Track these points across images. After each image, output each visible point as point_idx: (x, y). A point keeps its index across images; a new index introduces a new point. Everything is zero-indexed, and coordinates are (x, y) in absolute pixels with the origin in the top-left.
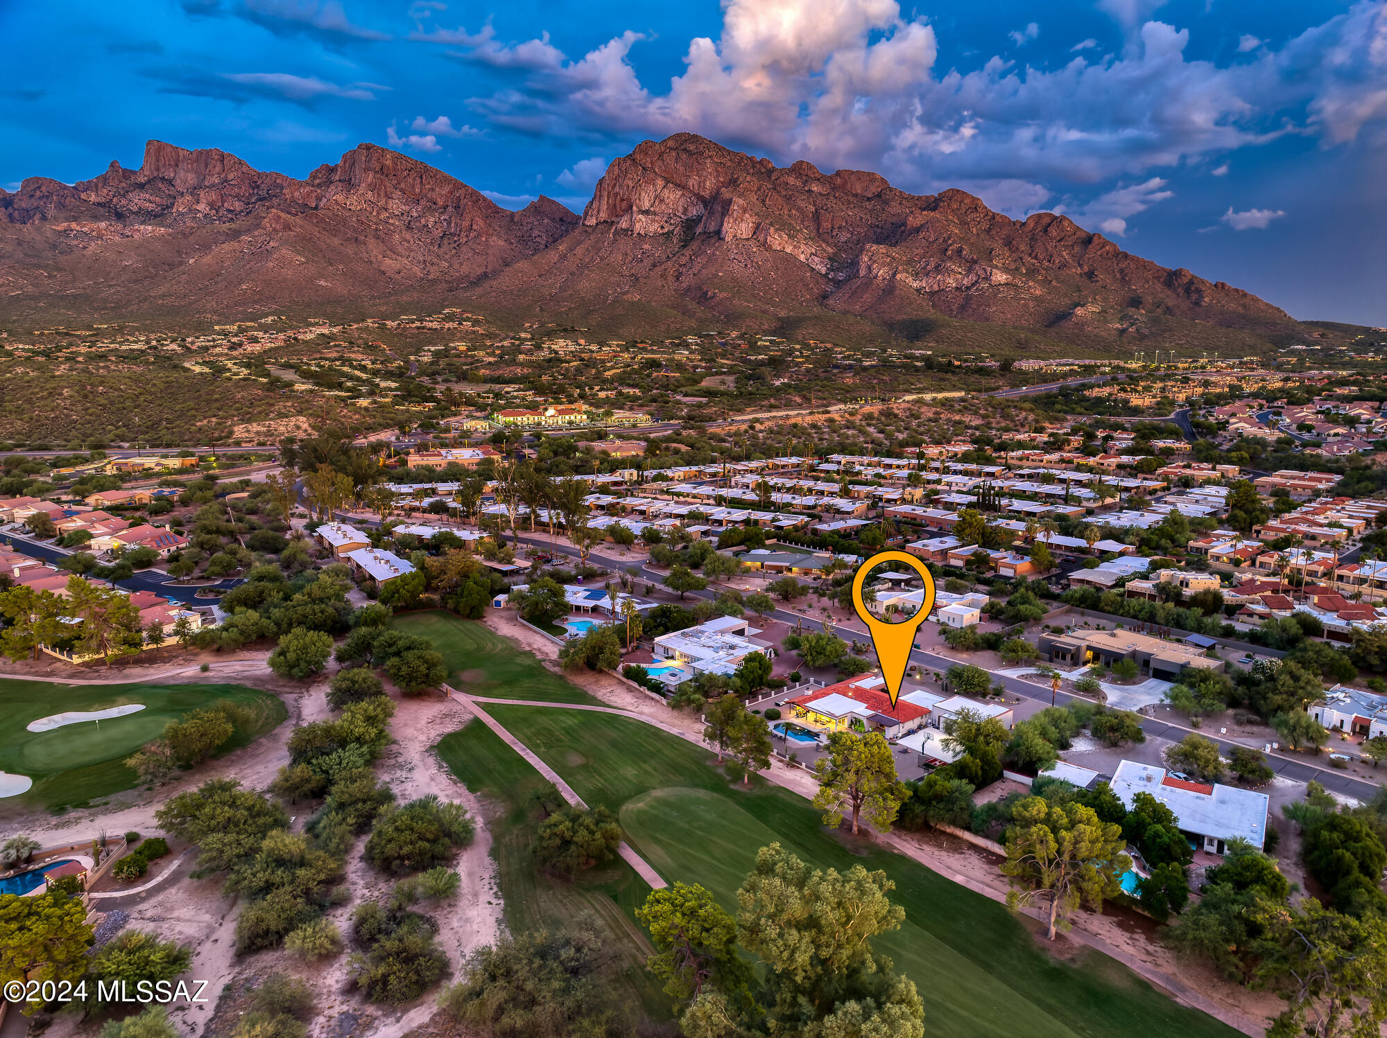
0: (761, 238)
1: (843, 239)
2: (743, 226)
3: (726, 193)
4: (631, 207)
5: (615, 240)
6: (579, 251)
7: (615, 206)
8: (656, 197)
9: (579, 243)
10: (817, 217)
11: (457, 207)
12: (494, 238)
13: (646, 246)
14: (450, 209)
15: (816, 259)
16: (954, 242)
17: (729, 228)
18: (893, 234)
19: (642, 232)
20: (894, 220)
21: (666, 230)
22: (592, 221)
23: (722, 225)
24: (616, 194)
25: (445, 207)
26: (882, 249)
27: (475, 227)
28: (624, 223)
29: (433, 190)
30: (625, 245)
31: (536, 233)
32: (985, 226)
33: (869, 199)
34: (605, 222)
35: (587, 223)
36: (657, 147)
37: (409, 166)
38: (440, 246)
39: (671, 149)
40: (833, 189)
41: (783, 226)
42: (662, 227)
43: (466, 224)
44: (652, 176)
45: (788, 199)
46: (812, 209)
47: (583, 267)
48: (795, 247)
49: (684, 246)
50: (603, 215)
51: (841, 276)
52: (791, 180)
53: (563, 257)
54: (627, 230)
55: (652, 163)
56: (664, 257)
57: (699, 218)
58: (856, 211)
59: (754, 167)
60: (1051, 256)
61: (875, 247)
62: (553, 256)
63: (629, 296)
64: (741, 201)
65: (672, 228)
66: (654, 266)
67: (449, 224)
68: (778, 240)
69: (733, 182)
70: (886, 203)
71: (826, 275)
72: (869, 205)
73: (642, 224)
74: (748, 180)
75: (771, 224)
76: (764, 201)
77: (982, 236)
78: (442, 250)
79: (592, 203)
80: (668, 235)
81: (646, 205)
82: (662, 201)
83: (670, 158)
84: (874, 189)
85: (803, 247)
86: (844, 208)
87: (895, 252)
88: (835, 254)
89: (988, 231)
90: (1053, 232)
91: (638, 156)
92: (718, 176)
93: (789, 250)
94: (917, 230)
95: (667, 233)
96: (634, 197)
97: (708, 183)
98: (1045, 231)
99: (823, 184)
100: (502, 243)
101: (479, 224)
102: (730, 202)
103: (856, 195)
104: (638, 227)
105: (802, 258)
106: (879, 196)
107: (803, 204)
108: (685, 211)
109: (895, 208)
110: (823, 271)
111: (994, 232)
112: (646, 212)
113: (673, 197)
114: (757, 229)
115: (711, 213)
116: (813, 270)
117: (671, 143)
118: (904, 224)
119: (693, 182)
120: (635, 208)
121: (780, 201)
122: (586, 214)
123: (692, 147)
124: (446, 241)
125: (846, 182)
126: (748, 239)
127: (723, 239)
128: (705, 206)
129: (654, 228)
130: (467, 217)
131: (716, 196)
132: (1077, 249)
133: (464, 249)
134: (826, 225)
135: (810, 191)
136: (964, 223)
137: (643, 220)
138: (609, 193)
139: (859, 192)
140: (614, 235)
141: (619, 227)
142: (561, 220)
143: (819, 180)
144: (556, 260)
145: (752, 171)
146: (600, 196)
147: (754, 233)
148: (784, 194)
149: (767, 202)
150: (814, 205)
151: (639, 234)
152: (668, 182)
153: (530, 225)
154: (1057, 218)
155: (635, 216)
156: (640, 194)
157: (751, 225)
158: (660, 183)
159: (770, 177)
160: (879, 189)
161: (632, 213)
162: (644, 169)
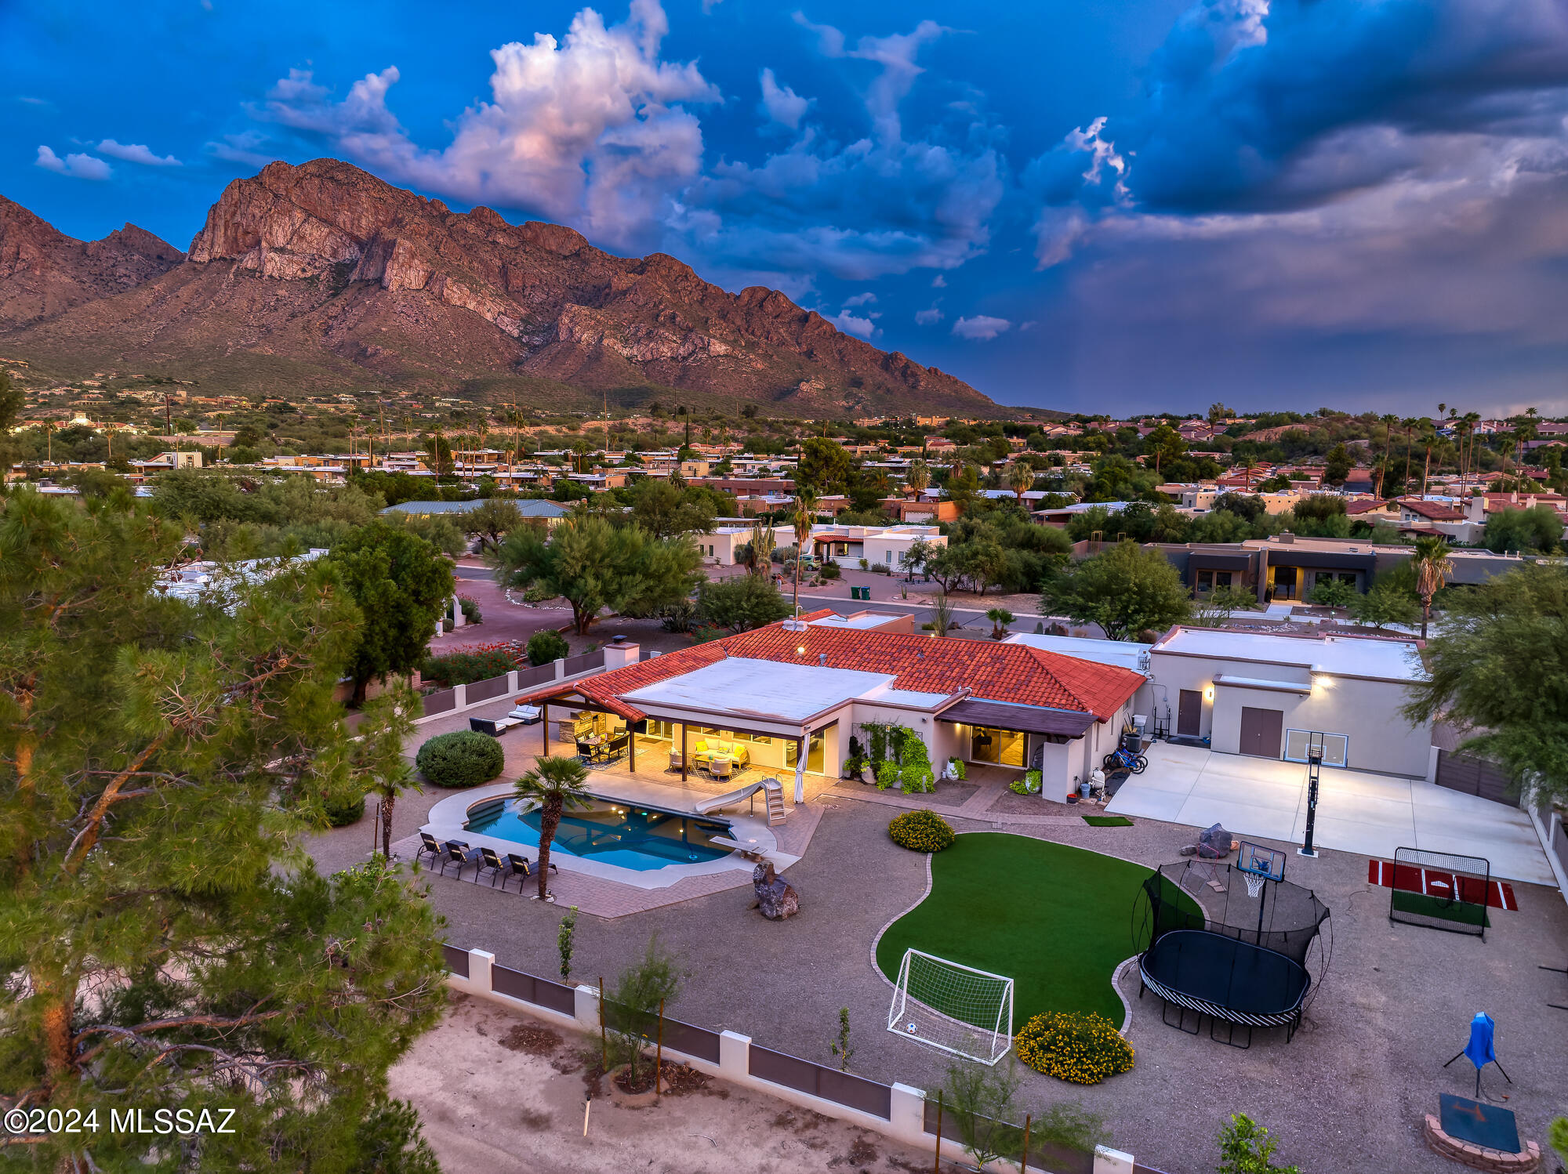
0: (436, 290)
1: (537, 300)
2: (412, 274)
3: (388, 234)
4: (259, 243)
5: (237, 283)
6: (185, 293)
7: (236, 239)
8: (294, 233)
9: (184, 283)
10: (504, 272)
12: (55, 273)
13: (282, 292)
15: (506, 319)
16: (666, 307)
17: (393, 276)
18: (597, 296)
19: (276, 274)
20: (596, 282)
21: (309, 274)
22: (205, 257)
23: (384, 271)
24: (238, 225)
26: (585, 310)
27: (23, 256)
28: (249, 262)
30: (248, 287)
31: (122, 270)
32: (697, 296)
33: (565, 258)
34: (221, 258)
35: (196, 258)
36: (293, 171)
39: (312, 175)
40: (523, 243)
41: (462, 278)
42: (304, 270)
43: (9, 251)
44: (287, 205)
45: (468, 248)
46: (500, 264)
47: (189, 312)
48: (479, 303)
49: (334, 295)
50: (219, 250)
51: (537, 340)
52: (471, 228)
53: (160, 299)
54: (254, 271)
55: (286, 189)
56: (307, 306)
57: (353, 264)
58: (551, 269)
59: (423, 208)
60: (769, 333)
61: (576, 307)
62: (145, 297)
63: (257, 350)
64: (408, 244)
65: (316, 272)
66: (293, 316)
68: (456, 294)
69: (397, 223)
70: (586, 262)
71: (519, 339)
72: (566, 264)
73: (274, 264)
74: (415, 221)
75: (448, 274)
76: (437, 249)
77: (695, 306)
79: (202, 234)
80: (312, 281)
81: (281, 241)
82: (302, 238)
83: (312, 186)
84: (571, 247)
85: (489, 304)
86: (535, 264)
87: (599, 315)
88: (529, 316)
89: (701, 302)
90: (769, 307)
91: (267, 180)
92: (377, 213)
93: (471, 306)
94: (624, 293)
95: (312, 278)
96: (263, 230)
97: (364, 222)
98: (761, 306)
99: (510, 236)
100: (66, 280)
101: (31, 252)
102: (393, 244)
103: (551, 252)
104: (269, 268)
105: (489, 316)
106: (577, 254)
107: (486, 257)
108: (335, 253)
109: (596, 270)
110: (516, 333)
111: (707, 303)
112: (281, 250)
113: (315, 233)
114: (429, 278)
115: (369, 257)
116: (503, 331)
117: (312, 169)
118: (609, 286)
119: (343, 218)
120: (264, 244)
121: (458, 250)
122: (194, 248)
123: (341, 176)
125: (538, 236)
126: (418, 290)
127: (386, 288)
128: (361, 250)
129: (291, 270)
130: (11, 242)
131: (375, 238)
132: (794, 327)
133: (6, 283)
134: (516, 283)
135: (494, 243)
136: (674, 291)
137: (277, 259)
138: (226, 222)
139: (554, 248)
140: (236, 276)
141: (243, 265)
142: (160, 257)
143: (505, 230)
144: (149, 302)
145: (420, 213)
146: (215, 225)
147: (427, 283)
148: (462, 242)
149: (442, 249)
150: (501, 259)
151: (271, 276)
152: (310, 215)
153: (112, 262)
154: (771, 293)
155: (264, 253)
156: (271, 227)
157: (422, 273)
158: (299, 215)
159: (443, 222)
160: (577, 248)
161: (260, 250)
162: (276, 196)
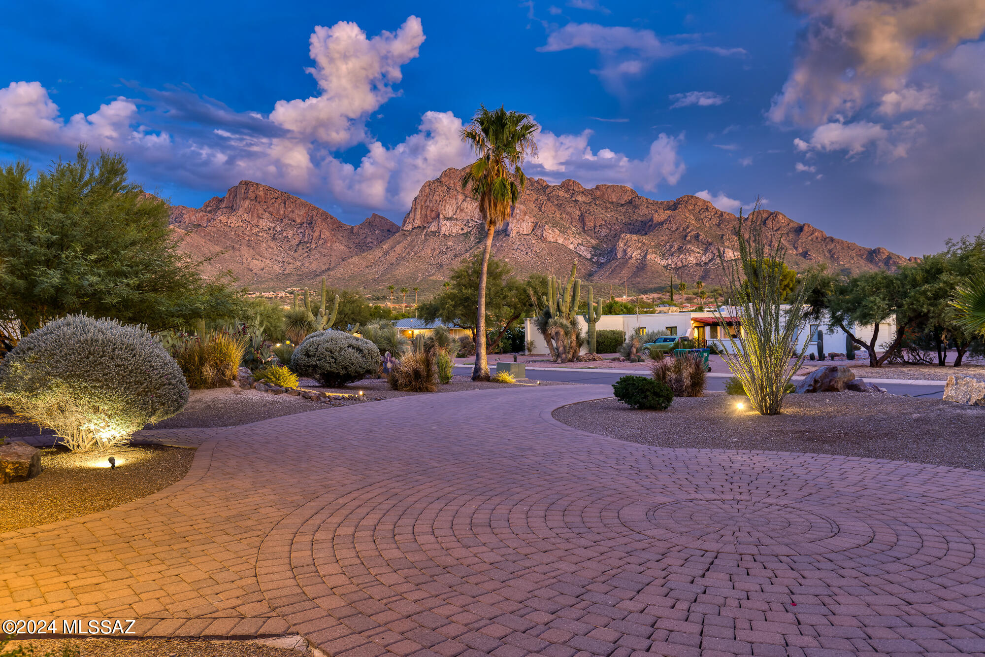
0: (539, 233)
1: (603, 234)
2: (524, 225)
4: (438, 216)
5: (426, 240)
6: (398, 249)
7: (426, 215)
8: (457, 207)
9: (399, 243)
10: (582, 218)
11: (310, 224)
12: (337, 244)
13: (450, 243)
14: (305, 225)
15: (582, 248)
16: (692, 230)
17: (513, 228)
18: (644, 227)
19: (447, 233)
20: (643, 219)
21: (465, 231)
22: (410, 227)
23: (508, 225)
24: (428, 207)
25: (302, 224)
26: (635, 237)
27: (322, 236)
28: (433, 228)
29: (293, 212)
30: (433, 243)
31: (369, 240)
32: (715, 221)
33: (622, 205)
34: (419, 227)
35: (405, 228)
36: (458, 172)
37: (276, 195)
38: (296, 251)
40: (594, 199)
41: (555, 224)
42: (462, 229)
43: (316, 234)
44: (455, 193)
45: (559, 206)
46: (578, 213)
47: (400, 259)
48: (565, 239)
49: (479, 242)
50: (417, 223)
51: (603, 260)
52: (561, 193)
53: (386, 253)
54: (436, 232)
55: (454, 184)
56: (463, 250)
58: (612, 213)
59: (532, 185)
60: (771, 242)
61: (628, 236)
62: (378, 253)
63: (434, 278)
64: (522, 207)
65: (470, 229)
66: (455, 256)
67: (304, 236)
68: (552, 235)
70: (636, 207)
71: (591, 260)
72: (623, 210)
73: (446, 227)
74: (528, 194)
75: (546, 223)
76: (540, 208)
77: (714, 228)
78: (298, 254)
79: (409, 214)
80: (467, 235)
81: (450, 214)
82: (462, 210)
84: (626, 198)
85: (572, 239)
86: (603, 212)
87: (644, 239)
88: (597, 245)
89: (719, 225)
90: (770, 223)
91: (444, 179)
93: (560, 241)
94: (662, 223)
95: (466, 233)
96: (441, 208)
98: (765, 223)
99: (586, 195)
100: (342, 247)
101: (326, 234)
102: (514, 208)
103: (612, 203)
104: (444, 230)
105: (571, 247)
106: (630, 202)
107: (571, 210)
109: (643, 210)
110: (589, 256)
111: (722, 226)
112: (450, 219)
113: (469, 206)
114: (535, 226)
116: (581, 256)
118: (651, 220)
120: (441, 216)
121: (553, 208)
122: (405, 222)
124: (300, 247)
125: (604, 194)
126: (528, 235)
127: (509, 235)
129: (456, 230)
130: (317, 229)
132: (791, 236)
133: (314, 252)
134: (590, 224)
135: (576, 201)
136: (698, 219)
137: (448, 224)
138: (422, 206)
139: (614, 200)
140: (425, 236)
141: (429, 230)
142: (389, 231)
143: (583, 193)
144: (380, 255)
145: (531, 188)
146: (416, 208)
147: (533, 230)
148: (556, 203)
149: (543, 208)
150: (580, 210)
151: (444, 234)
152: (467, 197)
153: (364, 235)
154: (772, 214)
155: (441, 221)
156: (445, 206)
157: (530, 224)
158: (461, 197)
159: (545, 192)
160: (630, 198)
161: (439, 220)
162: (448, 188)
